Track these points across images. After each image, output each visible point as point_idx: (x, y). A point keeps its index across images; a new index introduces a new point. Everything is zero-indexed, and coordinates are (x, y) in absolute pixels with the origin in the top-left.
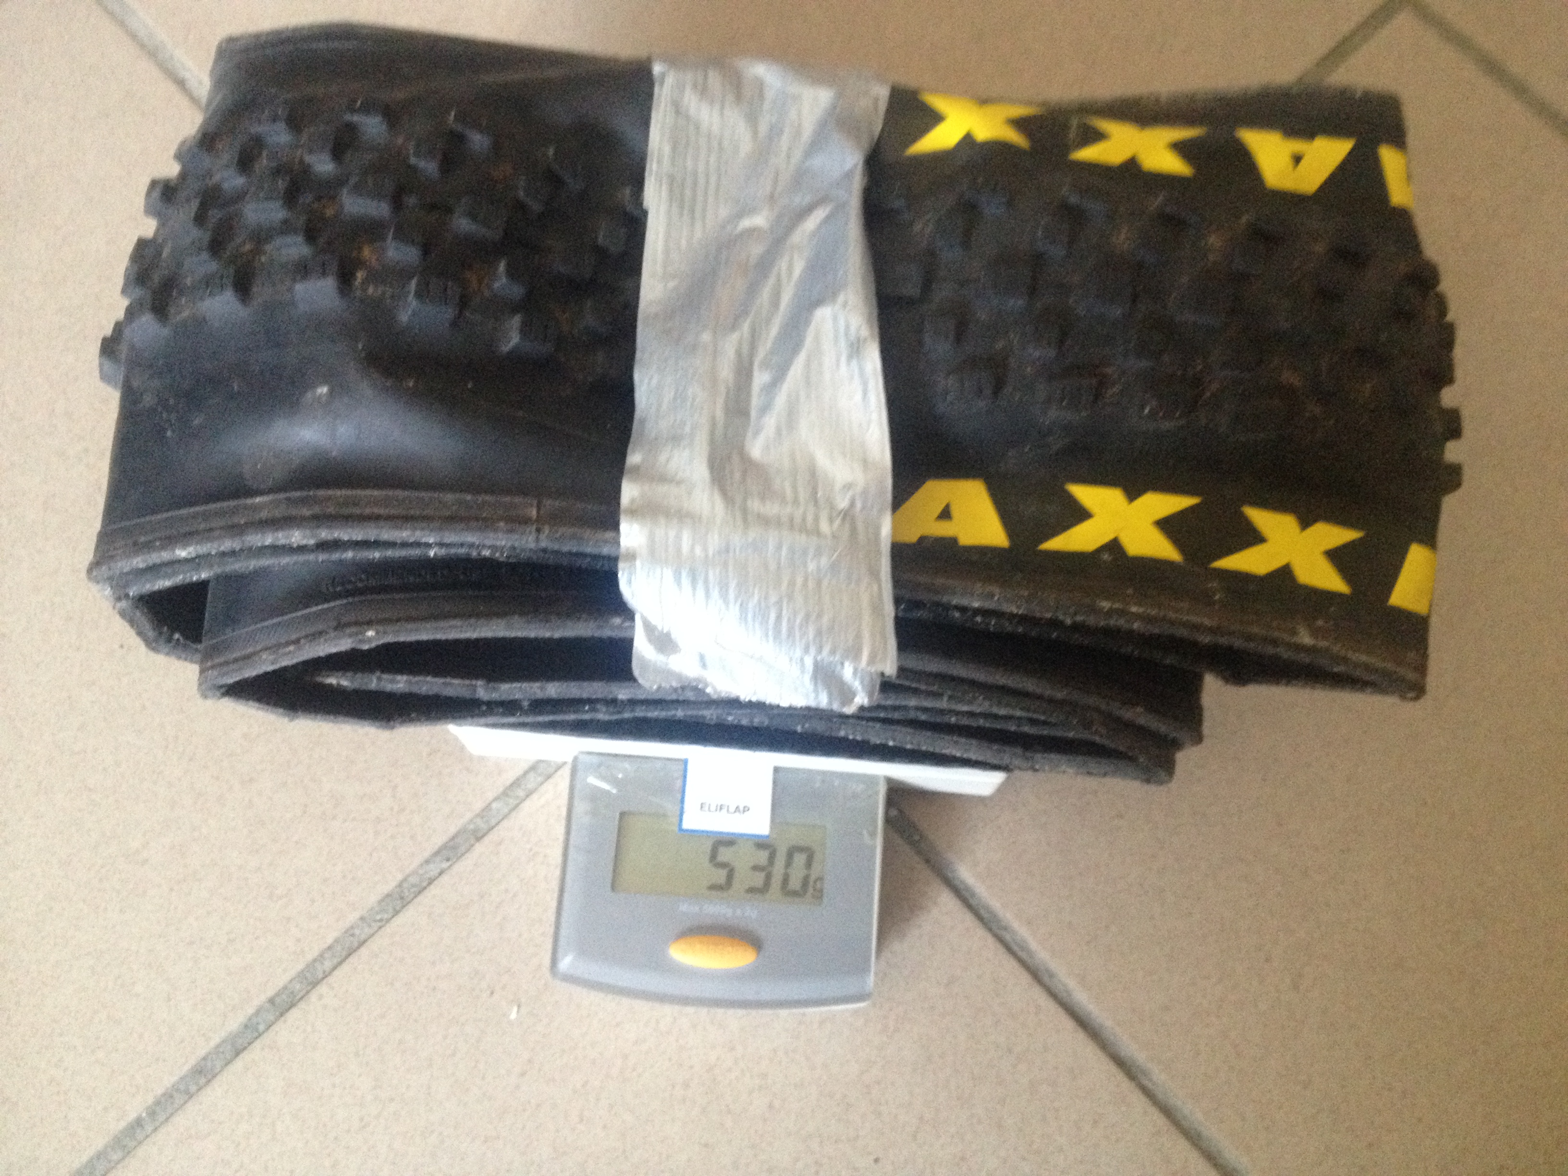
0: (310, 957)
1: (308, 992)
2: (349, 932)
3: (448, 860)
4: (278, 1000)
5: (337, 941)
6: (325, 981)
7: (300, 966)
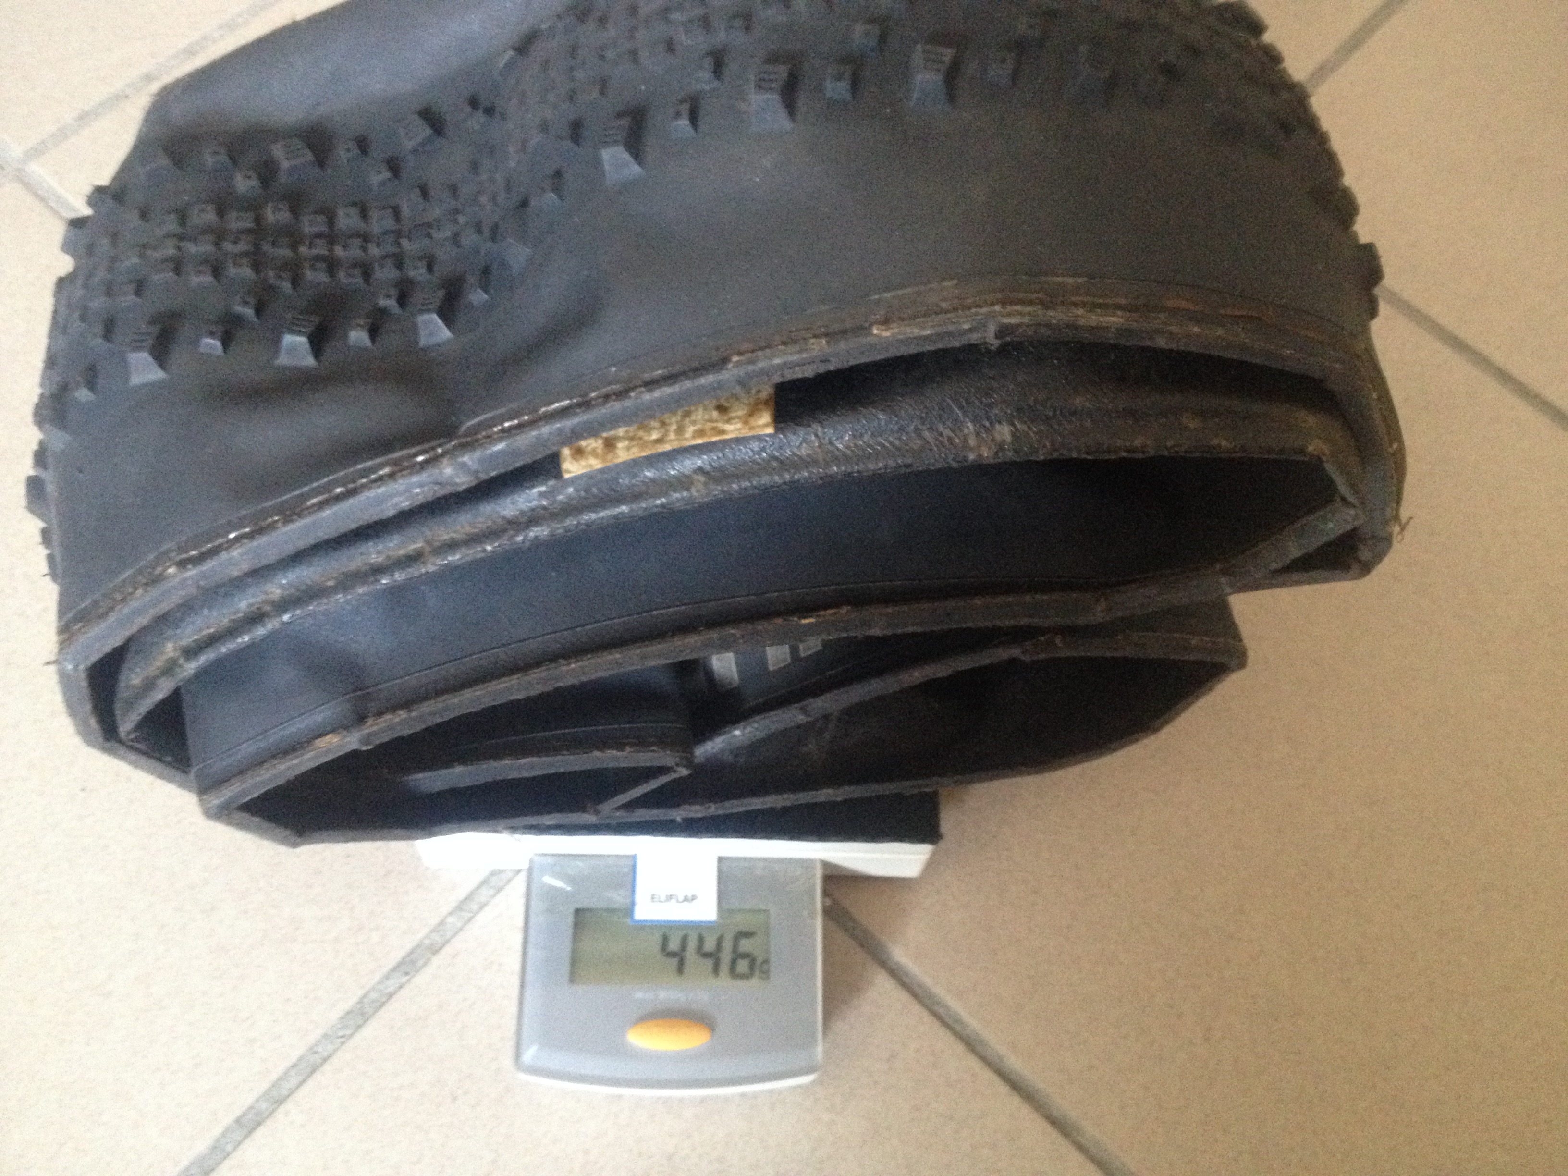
2: (312, 1050)
3: (407, 974)
4: (245, 1120)
5: (301, 1059)
6: (290, 1098)
7: (265, 1085)
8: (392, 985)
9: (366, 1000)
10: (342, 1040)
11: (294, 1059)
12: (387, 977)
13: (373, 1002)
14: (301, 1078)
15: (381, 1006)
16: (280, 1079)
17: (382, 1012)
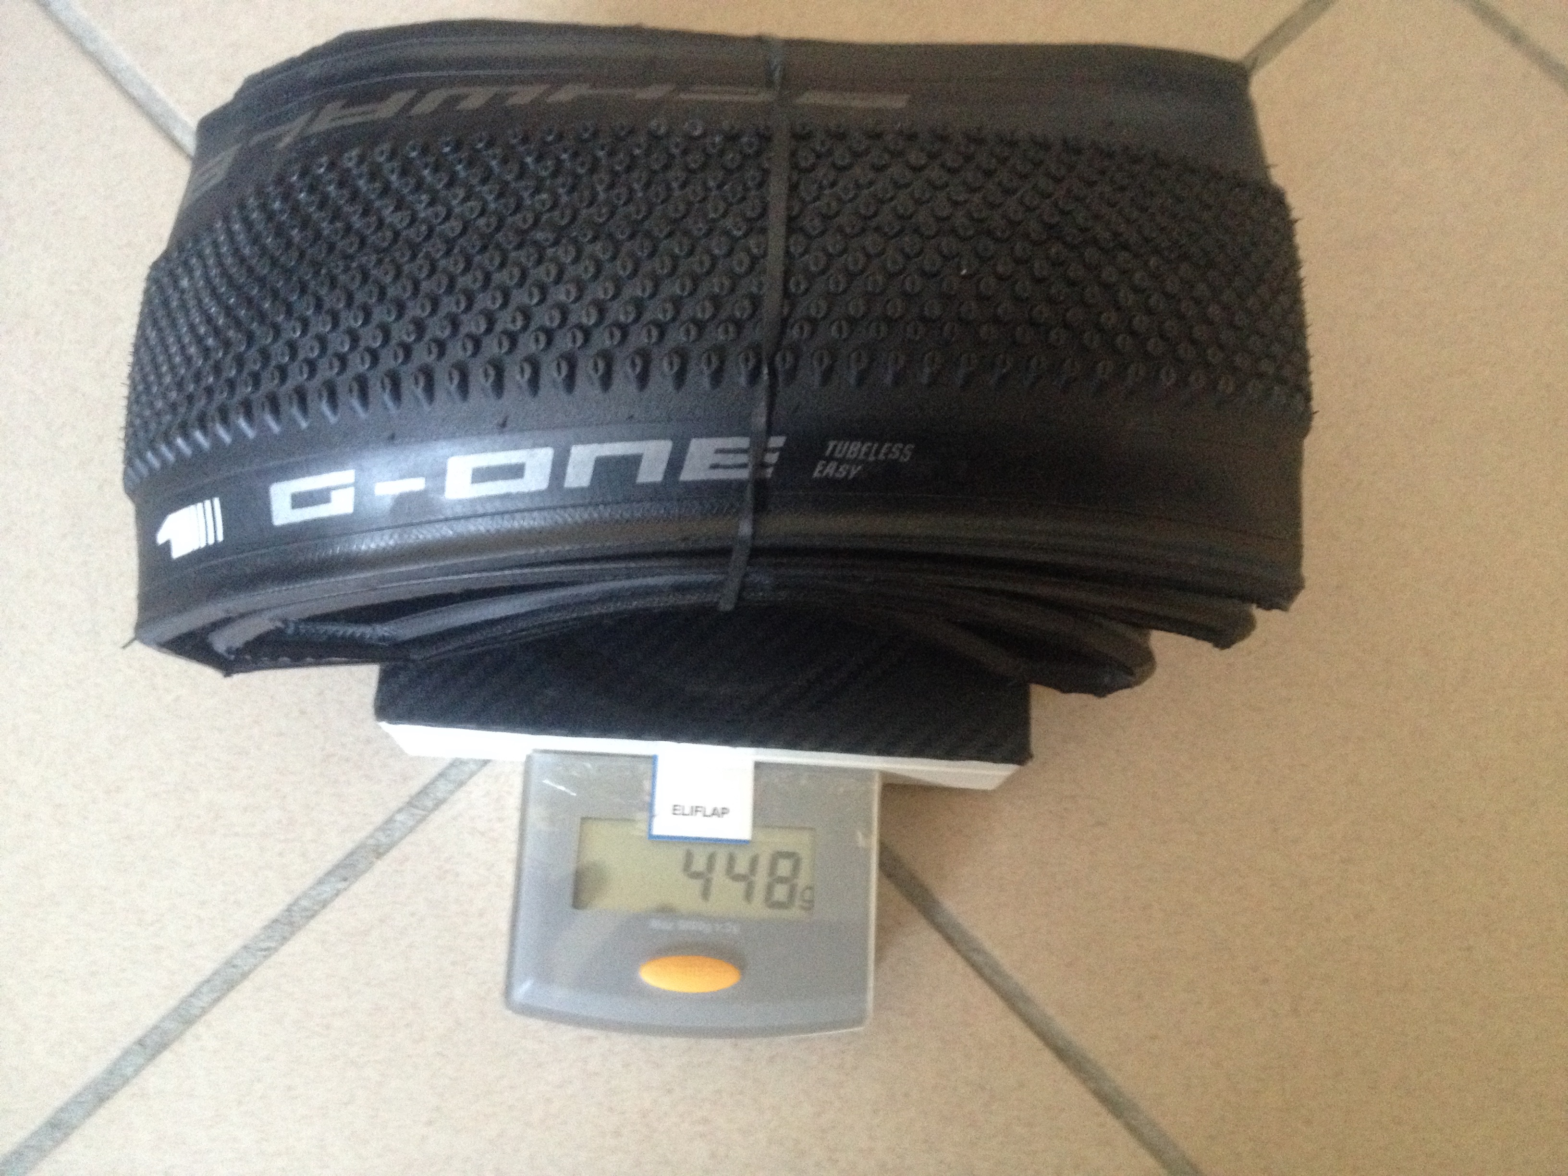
0: (185, 990)
1: (182, 1033)
2: (230, 963)
3: (345, 880)
4: (148, 1042)
5: (216, 973)
6: (202, 1019)
7: (173, 1003)
9: (295, 908)
10: (267, 953)
11: (207, 973)
12: (320, 882)
13: (306, 909)
14: (215, 996)
15: (313, 916)
16: (192, 995)
17: (313, 924)
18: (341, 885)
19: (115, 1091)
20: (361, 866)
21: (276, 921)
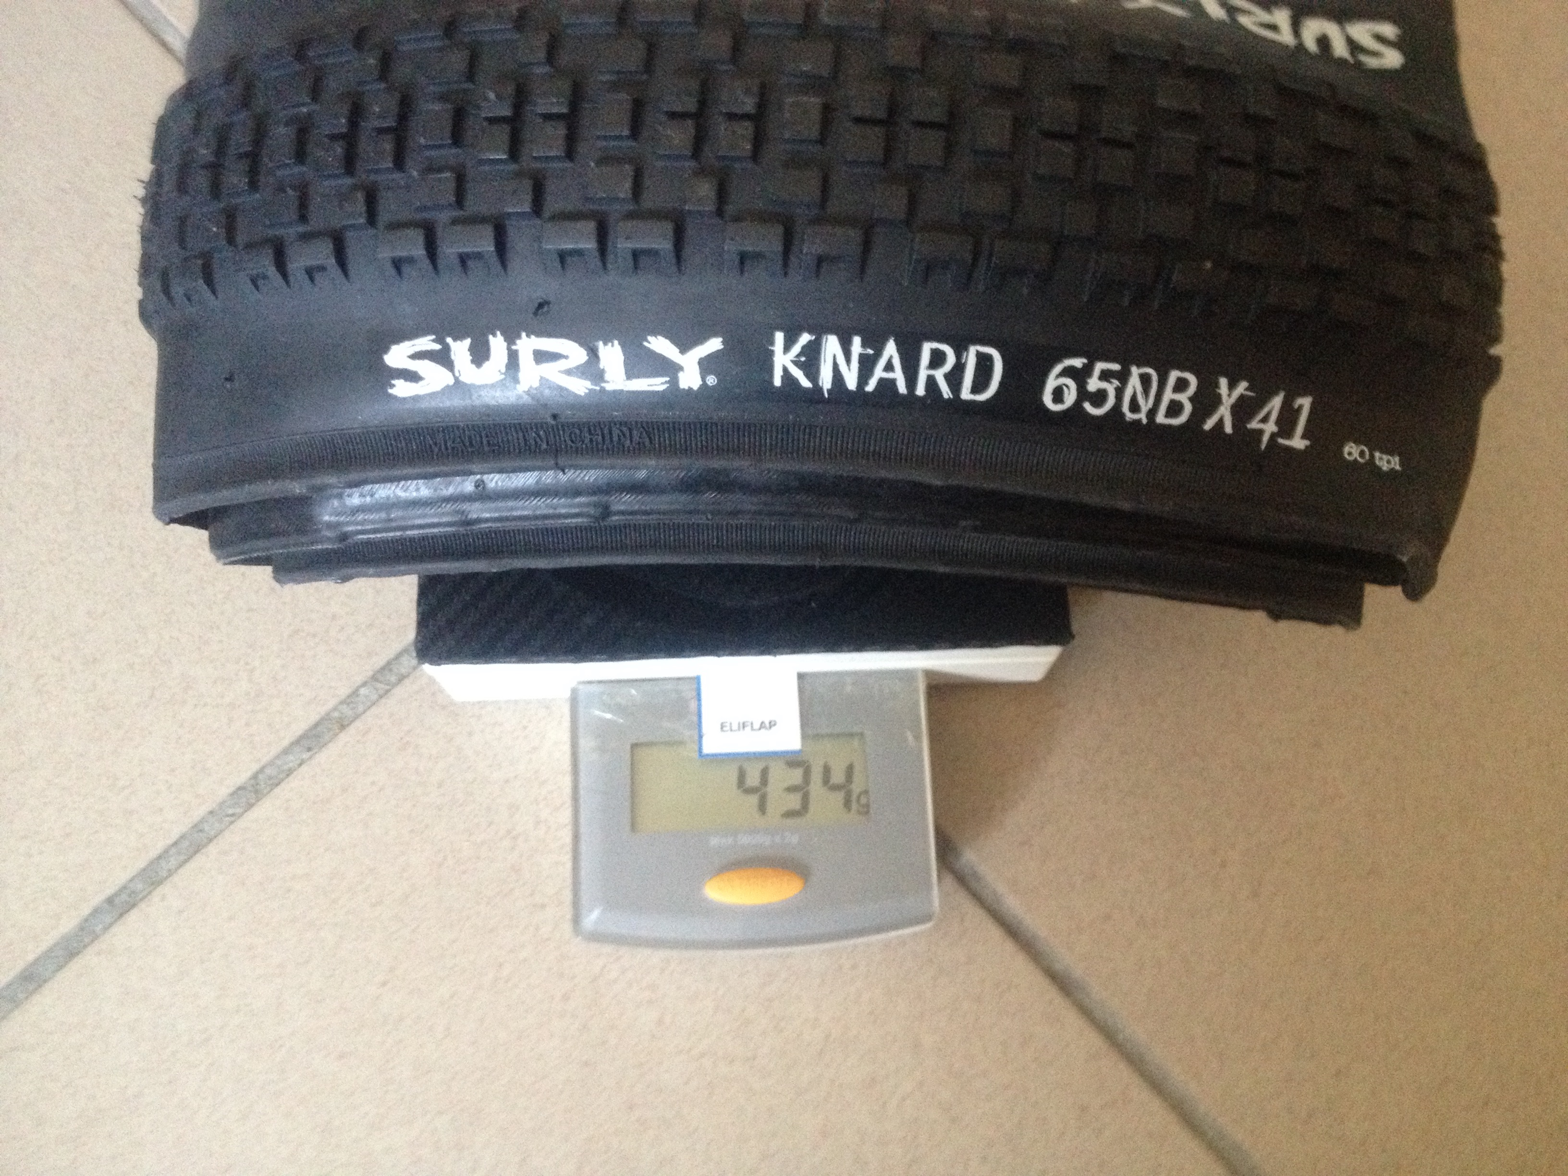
0: (153, 853)
1: (150, 893)
2: (197, 827)
3: (309, 749)
4: (117, 901)
5: (183, 837)
6: (168, 880)
7: (141, 864)
8: (292, 760)
9: (261, 776)
10: (232, 819)
11: (175, 835)
12: (286, 751)
13: (270, 778)
14: (182, 858)
15: (277, 785)
16: (159, 857)
17: (277, 790)
18: (305, 756)
19: (85, 947)
20: (327, 738)
21: (240, 788)
